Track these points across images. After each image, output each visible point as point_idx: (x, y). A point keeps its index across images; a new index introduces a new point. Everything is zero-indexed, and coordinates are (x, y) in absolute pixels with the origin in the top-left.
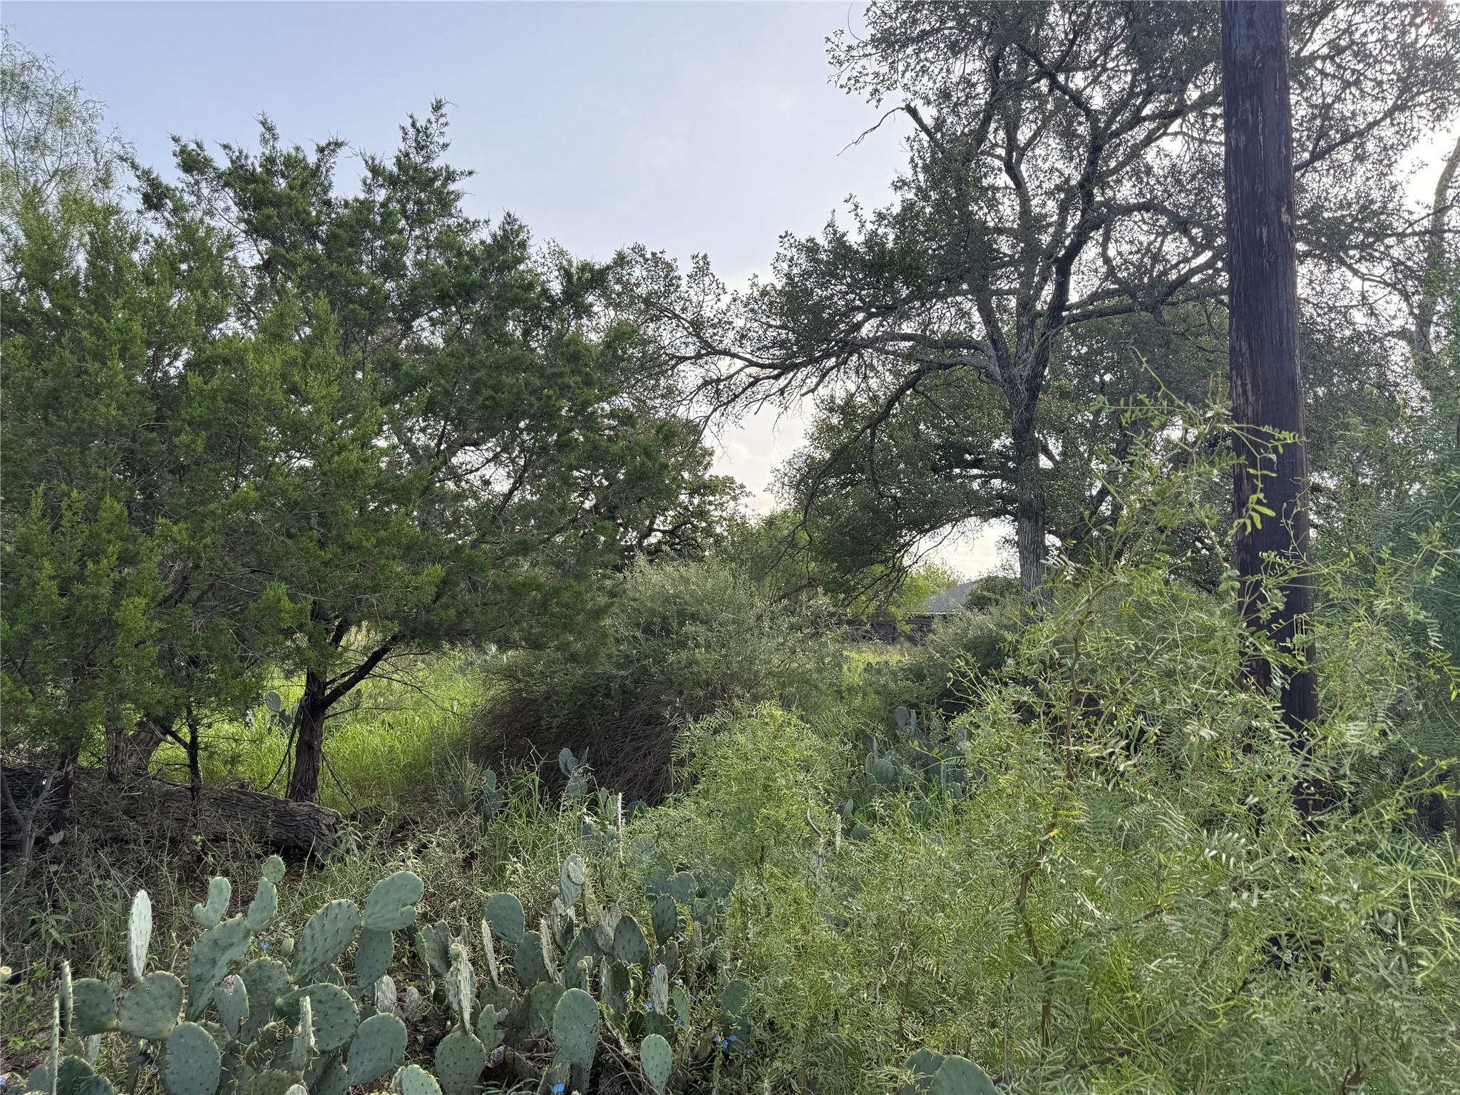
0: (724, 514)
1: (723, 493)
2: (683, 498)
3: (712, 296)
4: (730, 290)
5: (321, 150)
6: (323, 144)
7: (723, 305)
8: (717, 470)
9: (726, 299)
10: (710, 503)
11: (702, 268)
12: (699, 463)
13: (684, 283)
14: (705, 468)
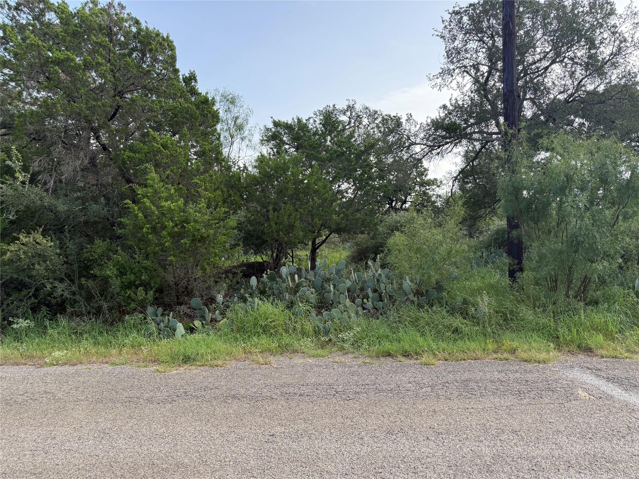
0: (435, 193)
1: (433, 184)
2: (417, 188)
3: (414, 126)
4: (419, 123)
5: (307, 120)
6: (307, 119)
7: (417, 129)
8: (430, 176)
9: (418, 126)
10: (429, 189)
11: (409, 118)
12: (423, 175)
13: (404, 124)
14: (425, 176)
